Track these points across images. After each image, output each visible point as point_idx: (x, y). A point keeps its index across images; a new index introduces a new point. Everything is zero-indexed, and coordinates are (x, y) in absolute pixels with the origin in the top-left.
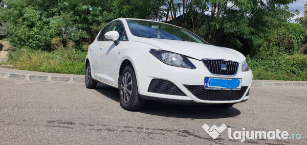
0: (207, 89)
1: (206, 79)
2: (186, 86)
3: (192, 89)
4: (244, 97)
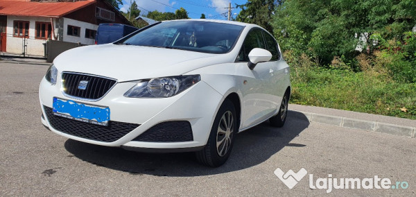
0: (55, 114)
1: (55, 100)
4: (128, 141)
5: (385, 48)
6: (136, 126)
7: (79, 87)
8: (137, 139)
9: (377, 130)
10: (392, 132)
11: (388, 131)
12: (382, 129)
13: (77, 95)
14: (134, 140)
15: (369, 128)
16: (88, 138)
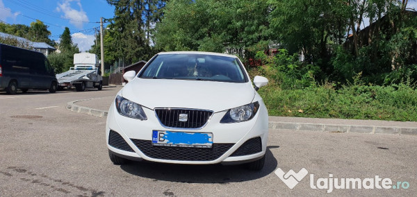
0: (155, 145)
1: (155, 133)
2: (133, 140)
3: (140, 144)
4: (226, 157)
5: (268, 63)
6: (232, 145)
7: (180, 120)
8: (233, 155)
9: (300, 129)
10: (310, 129)
11: (308, 129)
12: (303, 128)
13: (178, 127)
14: (230, 156)
15: (294, 127)
16: (192, 160)
